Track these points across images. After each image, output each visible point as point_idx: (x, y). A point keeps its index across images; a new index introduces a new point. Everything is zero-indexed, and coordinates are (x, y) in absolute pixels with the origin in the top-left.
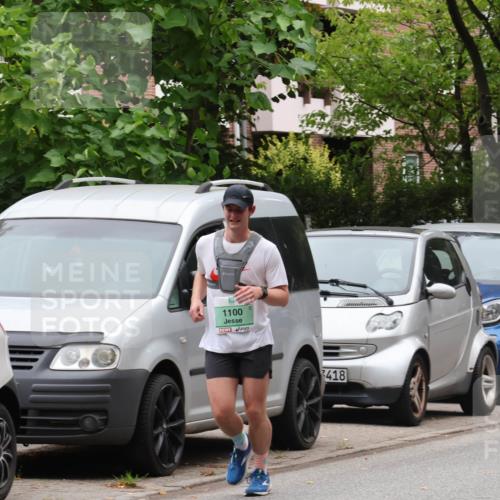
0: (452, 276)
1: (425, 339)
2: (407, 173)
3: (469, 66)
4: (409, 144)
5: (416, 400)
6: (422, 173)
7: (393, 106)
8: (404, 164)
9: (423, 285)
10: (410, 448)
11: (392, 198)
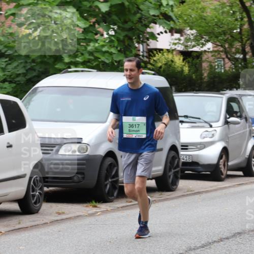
0: (239, 114)
1: (227, 142)
2: (218, 68)
3: (246, 19)
4: (219, 54)
5: (222, 170)
6: (224, 68)
7: (212, 37)
8: (216, 64)
9: (226, 118)
10: (220, 191)
11: (211, 79)
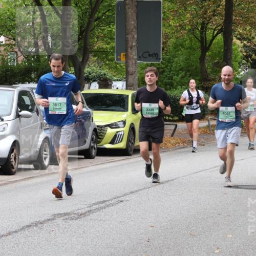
0: (30, 107)
1: (19, 136)
2: (10, 61)
4: (11, 48)
5: (13, 163)
6: (17, 61)
7: (4, 30)
8: (9, 57)
9: (17, 112)
10: (11, 185)
11: (3, 72)
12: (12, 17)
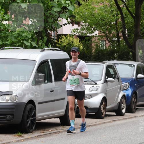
0: (114, 76)
1: (106, 94)
2: (101, 46)
3: (120, 16)
4: (102, 38)
5: (103, 111)
6: (106, 46)
7: (98, 27)
8: (101, 44)
9: (105, 78)
10: (101, 125)
11: (97, 53)
12: (103, 18)
